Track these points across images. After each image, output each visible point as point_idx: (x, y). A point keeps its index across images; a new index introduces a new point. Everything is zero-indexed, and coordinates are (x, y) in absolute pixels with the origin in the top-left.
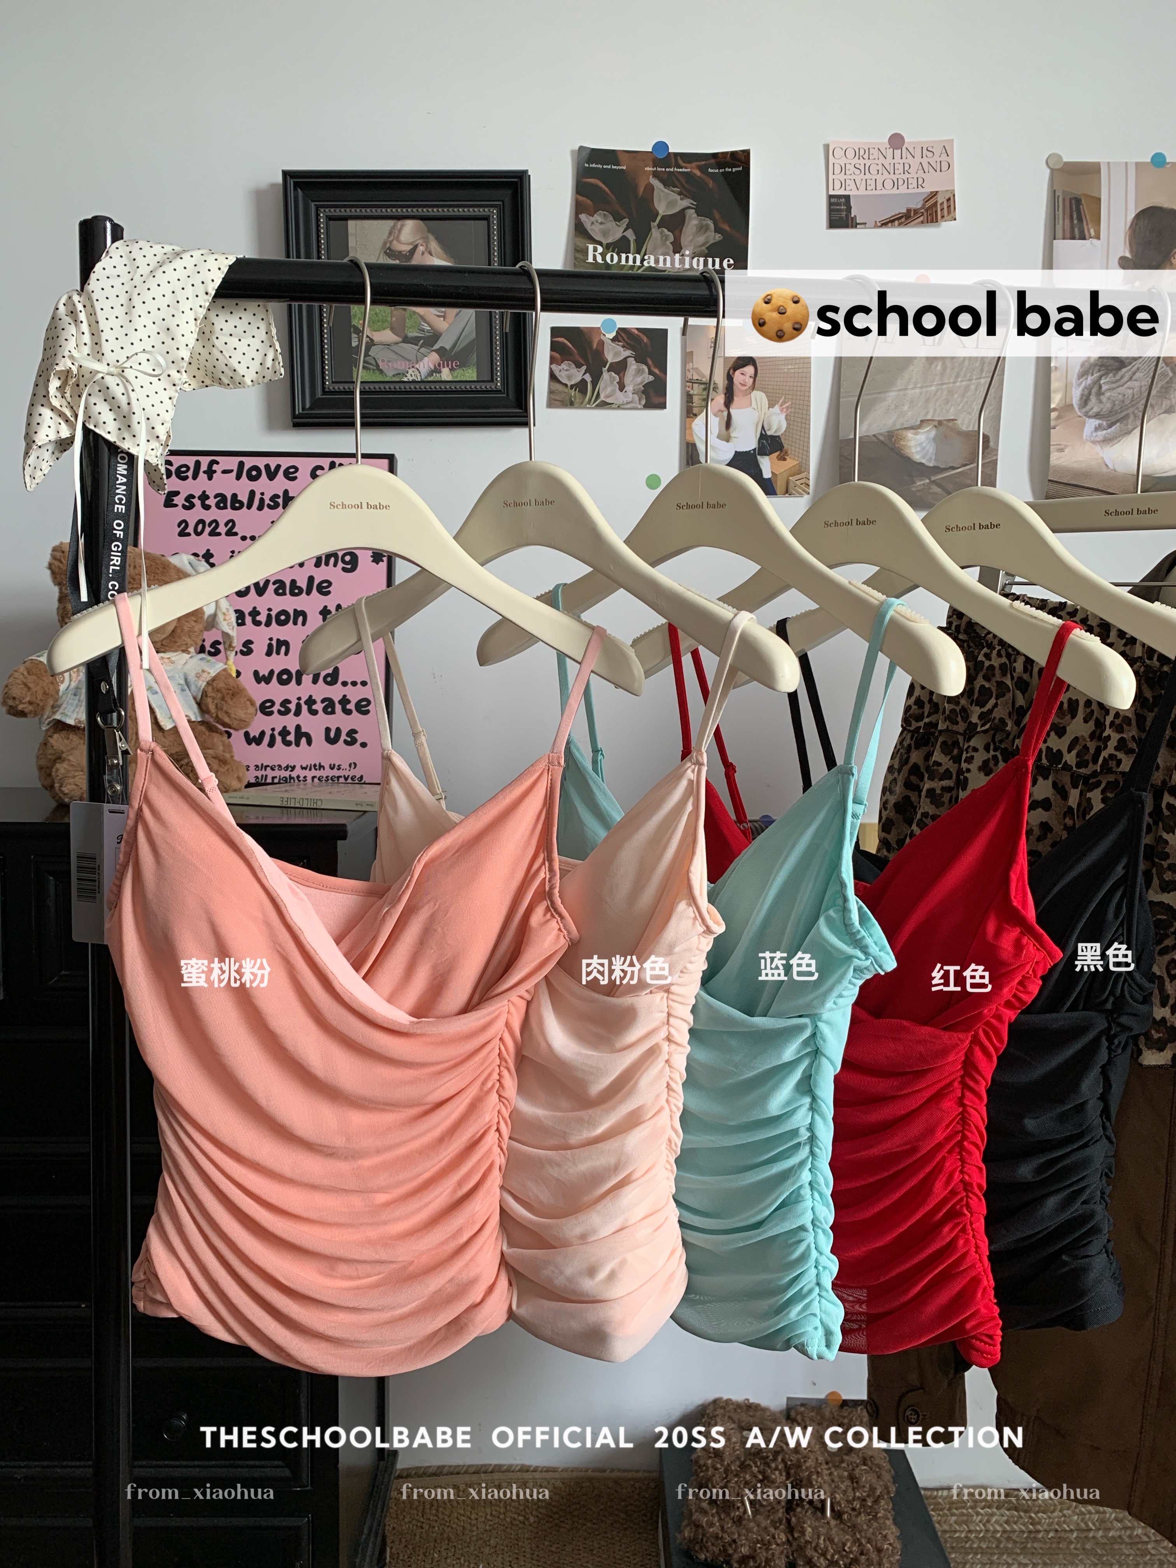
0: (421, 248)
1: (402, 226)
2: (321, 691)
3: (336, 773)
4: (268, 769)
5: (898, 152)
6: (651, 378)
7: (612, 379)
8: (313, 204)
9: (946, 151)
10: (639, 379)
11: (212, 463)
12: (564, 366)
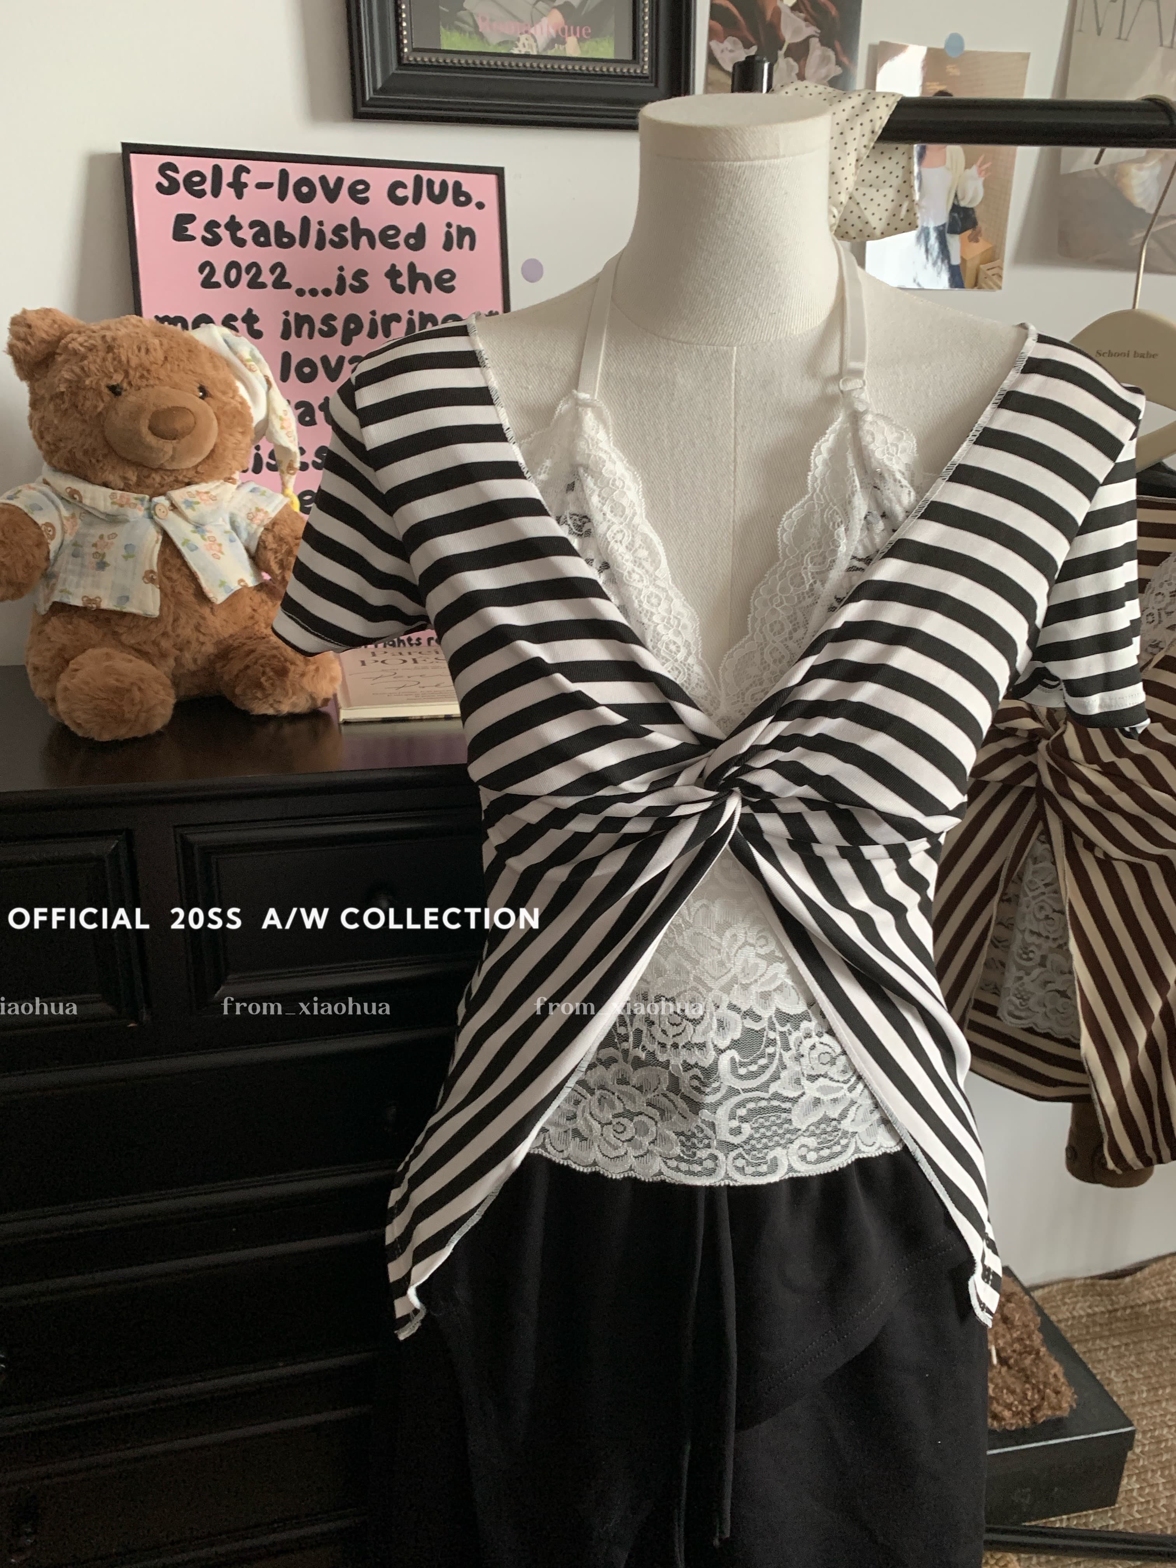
6: (838, 71)
7: (790, 69)
10: (823, 72)
11: (239, 171)
12: (728, 44)
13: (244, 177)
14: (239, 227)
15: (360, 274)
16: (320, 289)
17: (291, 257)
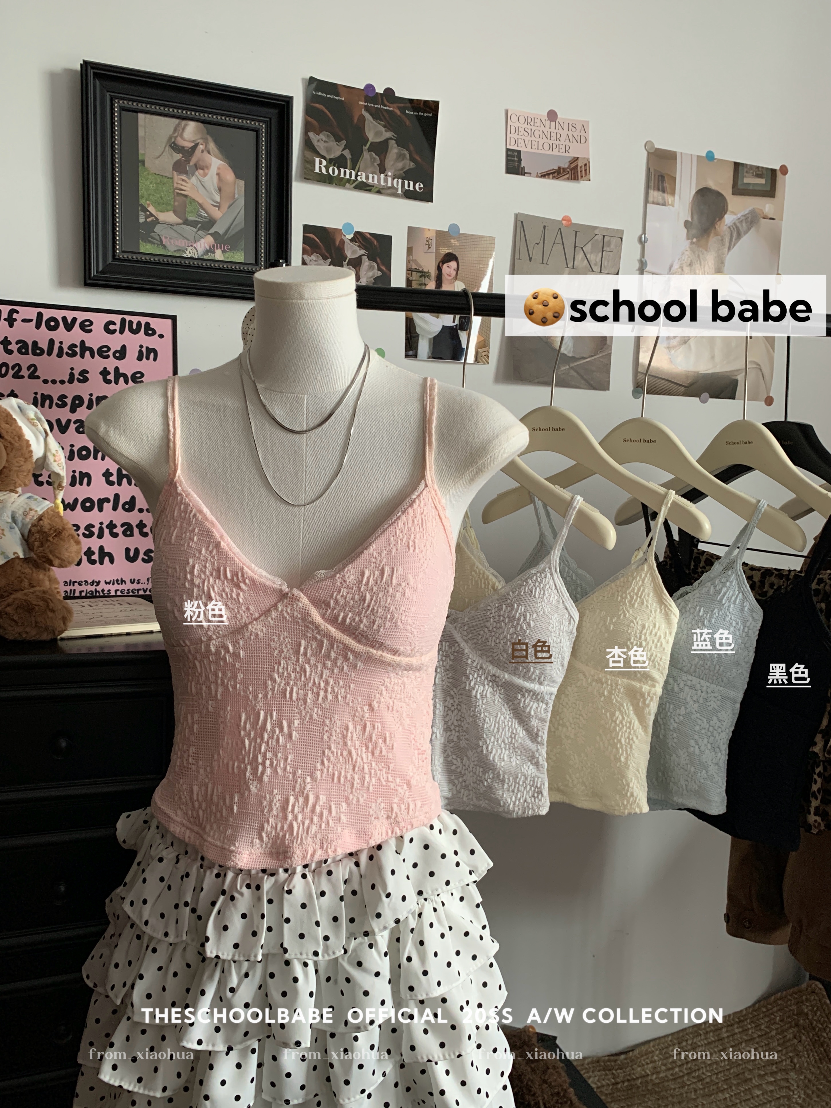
0: (201, 146)
1: (186, 125)
2: (120, 517)
3: (135, 586)
4: (76, 584)
5: (553, 124)
6: (380, 273)
8: (108, 94)
9: (584, 128)
10: (370, 273)
11: (12, 312)
12: (313, 257)
13: (15, 316)
14: (10, 343)
15: (84, 373)
16: (58, 380)
17: (41, 362)
